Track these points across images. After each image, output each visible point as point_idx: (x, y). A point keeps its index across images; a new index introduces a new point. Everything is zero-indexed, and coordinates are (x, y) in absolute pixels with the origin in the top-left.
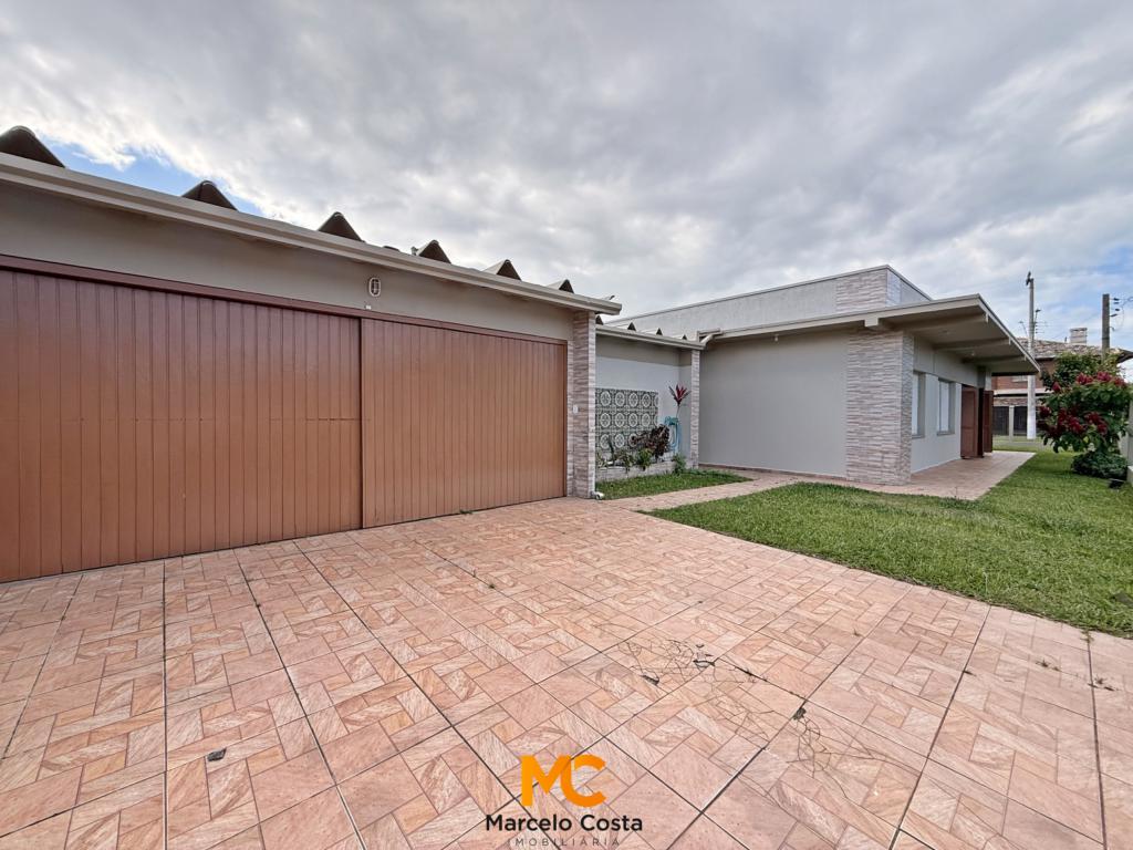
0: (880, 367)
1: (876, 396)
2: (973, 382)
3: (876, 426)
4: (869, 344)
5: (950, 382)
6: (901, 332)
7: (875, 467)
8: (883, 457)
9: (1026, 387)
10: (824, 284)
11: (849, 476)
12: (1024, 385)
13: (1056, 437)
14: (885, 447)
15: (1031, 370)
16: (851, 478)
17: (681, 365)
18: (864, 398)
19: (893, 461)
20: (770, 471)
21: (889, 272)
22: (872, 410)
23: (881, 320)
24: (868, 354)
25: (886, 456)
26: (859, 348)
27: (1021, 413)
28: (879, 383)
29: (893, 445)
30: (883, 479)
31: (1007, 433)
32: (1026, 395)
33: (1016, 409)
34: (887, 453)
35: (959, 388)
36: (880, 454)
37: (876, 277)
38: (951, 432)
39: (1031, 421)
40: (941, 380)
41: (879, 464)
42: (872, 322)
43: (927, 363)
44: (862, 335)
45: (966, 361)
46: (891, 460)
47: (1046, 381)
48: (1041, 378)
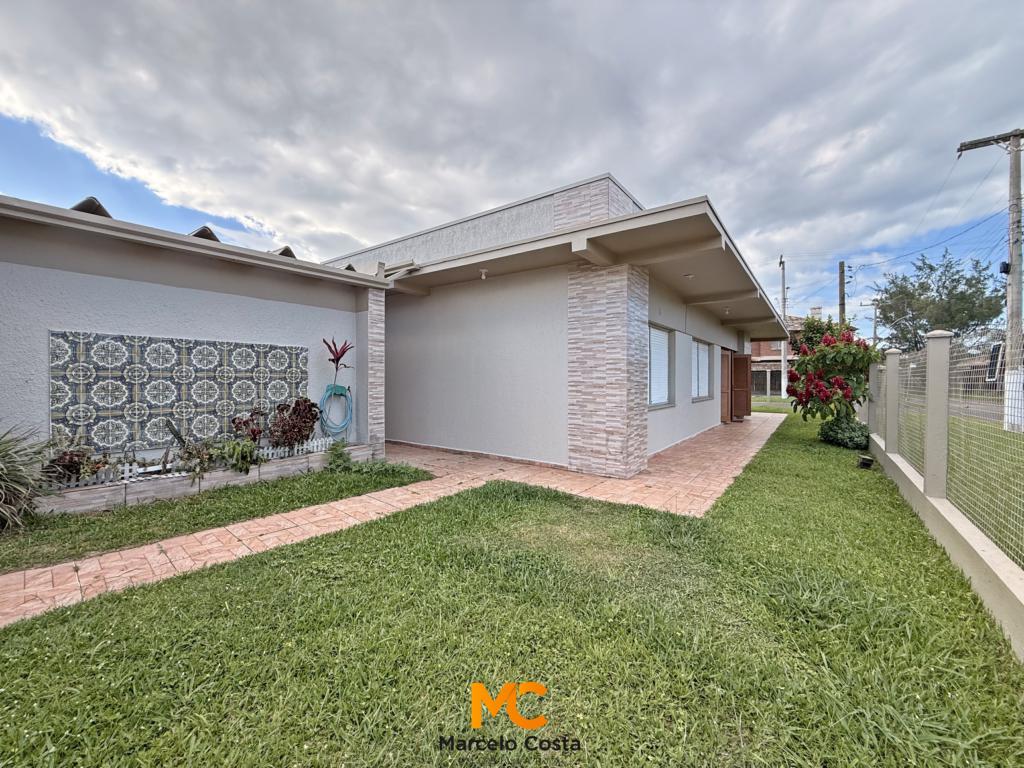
0: (603, 315)
1: (598, 355)
2: (733, 346)
3: (599, 396)
4: (590, 284)
5: (709, 344)
6: (625, 267)
7: (599, 452)
8: (608, 440)
9: (780, 354)
10: (542, 203)
11: (570, 464)
12: (778, 352)
13: (805, 405)
14: (611, 425)
15: (783, 335)
16: (574, 468)
17: (357, 311)
18: (586, 357)
19: (618, 445)
20: (487, 456)
21: (611, 184)
22: (595, 375)
23: (590, 240)
24: (590, 297)
25: (611, 437)
26: (580, 289)
27: (776, 375)
28: (602, 337)
29: (618, 423)
30: (610, 470)
31: (765, 394)
32: (780, 361)
33: (772, 372)
34: (612, 433)
35: (718, 351)
36: (605, 435)
37: (597, 191)
38: (711, 396)
39: (784, 383)
40: (695, 339)
41: (604, 449)
42: (579, 245)
43: (673, 316)
44: (583, 270)
45: (724, 323)
46: (616, 444)
47: (795, 347)
48: (791, 343)
